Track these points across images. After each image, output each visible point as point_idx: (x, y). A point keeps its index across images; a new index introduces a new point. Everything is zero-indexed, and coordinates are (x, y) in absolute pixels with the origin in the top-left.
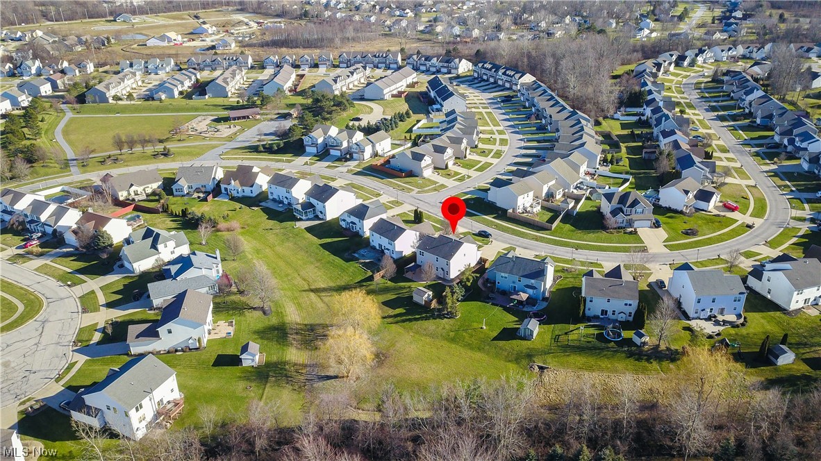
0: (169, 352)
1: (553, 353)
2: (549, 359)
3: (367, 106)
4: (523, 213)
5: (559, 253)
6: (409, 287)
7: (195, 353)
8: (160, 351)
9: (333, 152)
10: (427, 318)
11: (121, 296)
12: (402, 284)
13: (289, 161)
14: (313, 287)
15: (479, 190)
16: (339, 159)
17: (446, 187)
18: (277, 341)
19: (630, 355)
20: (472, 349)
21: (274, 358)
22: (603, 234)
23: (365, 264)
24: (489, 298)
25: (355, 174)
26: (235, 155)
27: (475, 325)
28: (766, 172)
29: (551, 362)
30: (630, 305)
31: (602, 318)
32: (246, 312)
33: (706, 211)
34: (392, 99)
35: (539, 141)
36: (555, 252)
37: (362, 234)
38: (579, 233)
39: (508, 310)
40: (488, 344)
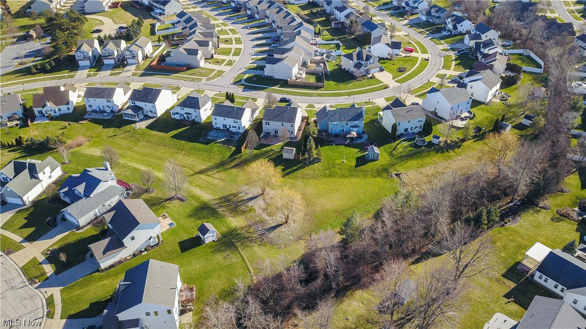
0: (134, 255)
1: (397, 164)
2: (397, 167)
3: (95, 19)
4: (297, 79)
5: (341, 101)
6: (272, 150)
7: (157, 248)
8: (126, 258)
9: (106, 62)
10: (302, 167)
11: (33, 229)
12: (264, 149)
13: (72, 77)
14: (196, 170)
15: (250, 69)
16: (116, 66)
17: (224, 72)
18: (212, 216)
19: (437, 151)
20: (346, 177)
21: (224, 229)
22: (356, 83)
23: (223, 142)
24: (331, 142)
25: (140, 76)
26: (10, 80)
27: (337, 162)
28: (406, 25)
29: (401, 170)
30: (421, 121)
31: (406, 134)
32: (167, 204)
33: (399, 55)
34: (111, 10)
35: (258, 27)
36: (339, 101)
37: (199, 121)
38: (342, 85)
39: (348, 145)
40: (355, 171)
